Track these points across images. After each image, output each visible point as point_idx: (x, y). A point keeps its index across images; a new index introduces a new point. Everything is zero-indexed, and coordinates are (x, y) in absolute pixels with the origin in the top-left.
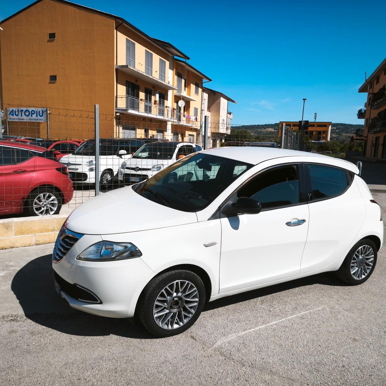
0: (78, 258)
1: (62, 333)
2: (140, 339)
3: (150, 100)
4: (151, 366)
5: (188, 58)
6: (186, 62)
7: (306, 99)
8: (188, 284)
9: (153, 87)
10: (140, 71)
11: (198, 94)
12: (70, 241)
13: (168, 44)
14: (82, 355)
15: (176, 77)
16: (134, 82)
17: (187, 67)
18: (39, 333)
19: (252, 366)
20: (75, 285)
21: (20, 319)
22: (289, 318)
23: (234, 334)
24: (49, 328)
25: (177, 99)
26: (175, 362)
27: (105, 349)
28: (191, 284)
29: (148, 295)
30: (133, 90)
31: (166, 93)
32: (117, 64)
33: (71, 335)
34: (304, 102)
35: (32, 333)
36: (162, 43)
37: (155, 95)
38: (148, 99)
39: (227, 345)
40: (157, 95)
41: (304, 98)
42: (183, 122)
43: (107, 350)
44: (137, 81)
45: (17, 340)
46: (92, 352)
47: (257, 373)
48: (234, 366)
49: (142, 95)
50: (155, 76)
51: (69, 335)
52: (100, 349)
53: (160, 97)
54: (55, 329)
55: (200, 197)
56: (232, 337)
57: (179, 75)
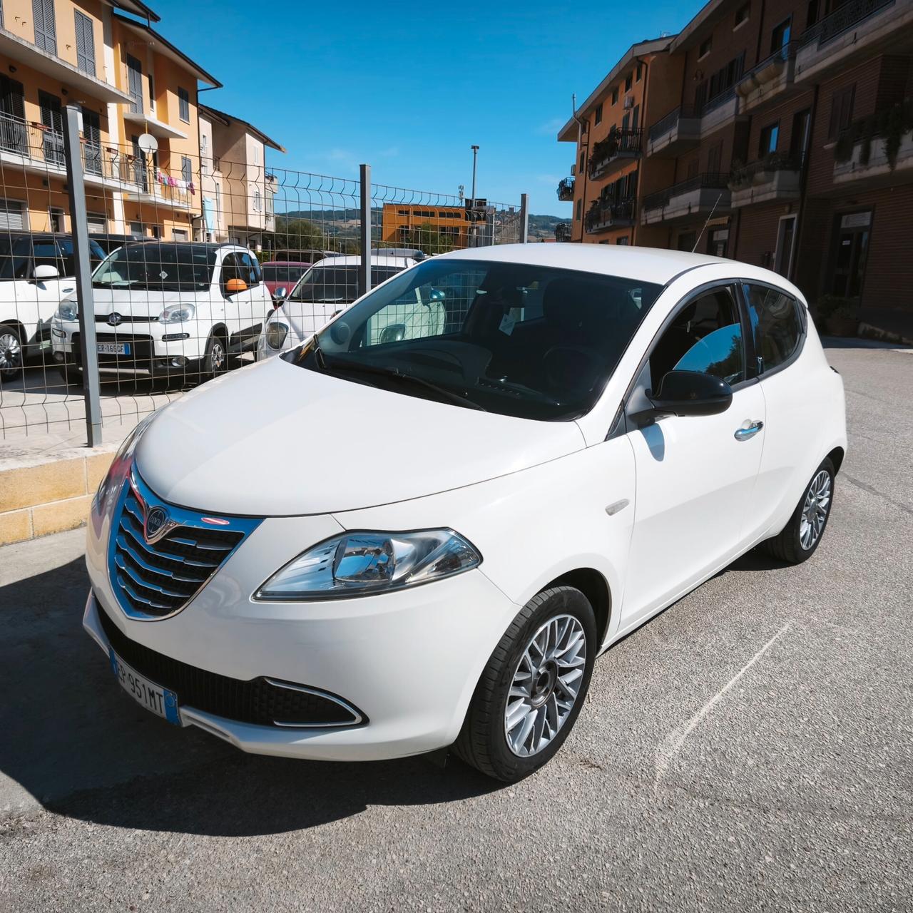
0: (259, 595)
1: (214, 838)
2: (461, 801)
4: (555, 873)
5: (156, 19)
6: (151, 27)
7: (478, 148)
9: (64, 91)
10: (22, 40)
11: (188, 121)
12: (200, 543)
14: (335, 896)
15: (124, 68)
16: (4, 70)
17: (154, 43)
18: (138, 857)
19: (783, 806)
20: (260, 681)
21: (34, 824)
22: (751, 663)
23: (675, 733)
24: (162, 833)
25: (134, 129)
26: (604, 844)
27: (388, 857)
28: (576, 623)
29: (496, 673)
30: (3, 95)
31: (101, 111)
33: (248, 838)
34: (475, 153)
35: (114, 863)
38: (51, 121)
39: (683, 763)
40: (79, 115)
41: (475, 145)
42: (157, 196)
43: (394, 857)
44: (15, 69)
45: (78, 898)
46: (356, 876)
47: (811, 822)
48: (747, 818)
49: (33, 112)
50: (66, 55)
51: (241, 838)
52: (374, 861)
53: (86, 121)
54: (182, 830)
56: (677, 740)
57: (133, 62)
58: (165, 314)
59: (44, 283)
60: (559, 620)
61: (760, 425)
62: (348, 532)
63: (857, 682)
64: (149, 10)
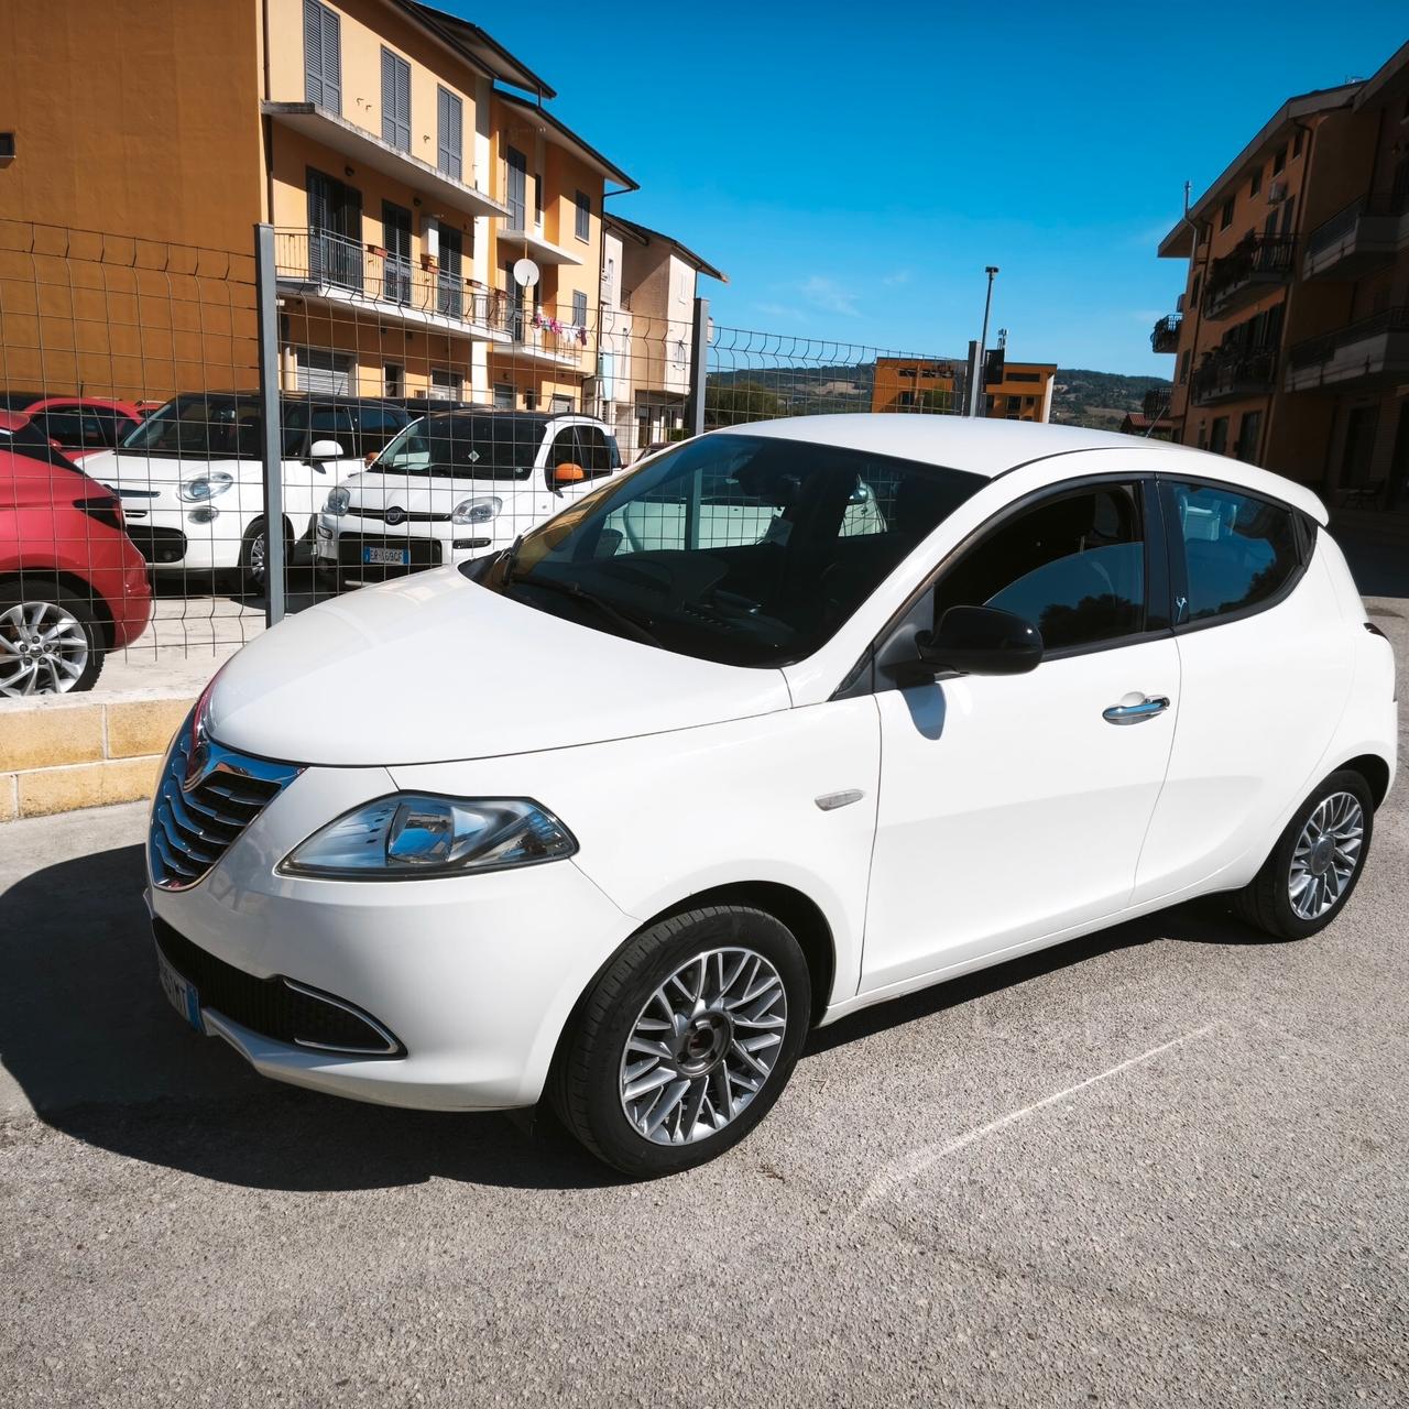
0: (285, 867)
1: (219, 1184)
2: (560, 1192)
3: (406, 251)
4: (636, 1300)
5: (550, 94)
6: (542, 106)
7: (996, 270)
8: (752, 960)
9: (417, 201)
10: (362, 130)
11: (588, 239)
12: (236, 794)
13: (470, 27)
14: (330, 1276)
15: (502, 166)
16: (339, 174)
17: (545, 128)
18: (118, 1189)
19: (1032, 1273)
20: (278, 981)
21: (19, 1133)
22: (1110, 1072)
23: (926, 1150)
24: (159, 1167)
25: (509, 253)
26: (728, 1277)
27: (424, 1243)
28: (763, 963)
29: (602, 1013)
30: (335, 208)
31: (465, 227)
32: (267, 96)
33: (260, 1190)
34: (991, 279)
35: (87, 1193)
36: (452, 27)
37: (422, 233)
38: (396, 245)
39: (912, 1193)
40: (433, 235)
41: (990, 266)
42: (534, 345)
43: (432, 1244)
44: (353, 171)
45: (25, 1224)
46: (370, 1258)
47: (1062, 1302)
48: (964, 1278)
49: (372, 231)
50: (424, 153)
51: (252, 1189)
52: (403, 1245)
53: (442, 242)
54: (185, 1169)
55: (752, 611)
56: (921, 1161)
57: (515, 158)
58: (462, 509)
59: (324, 464)
60: (724, 954)
61: (1163, 703)
62: (402, 792)
63: (1272, 1122)
64: (541, 82)
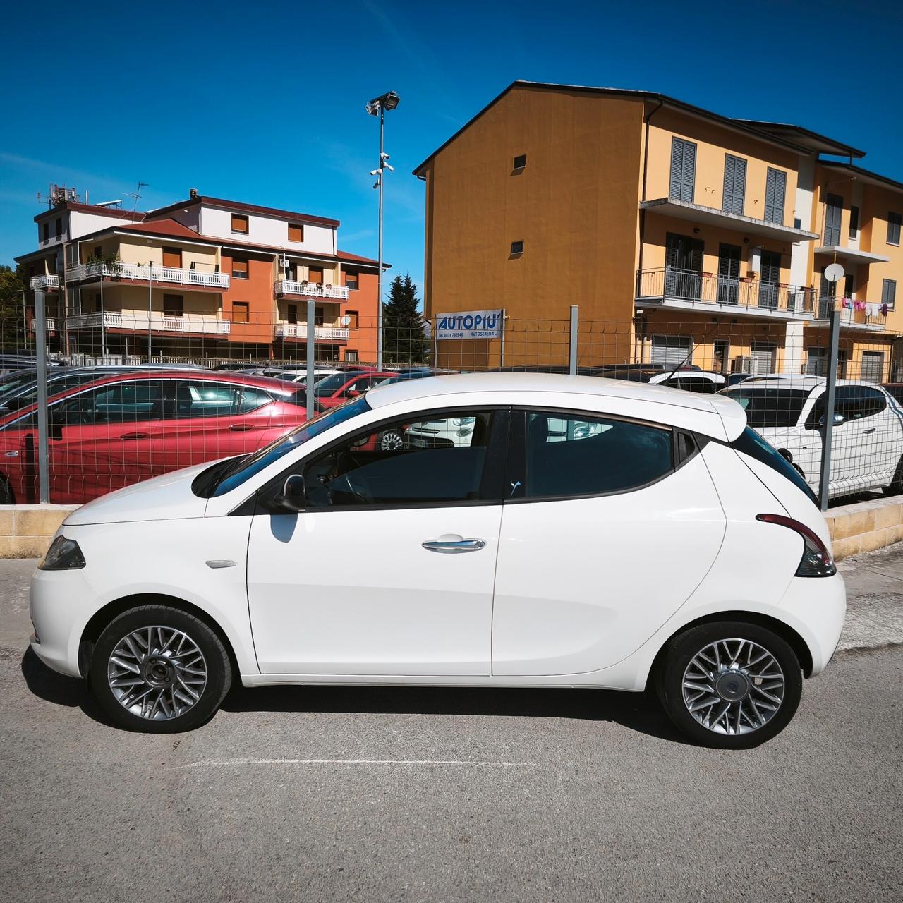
3: (735, 272)
5: (860, 154)
6: (853, 164)
8: (180, 636)
9: (746, 240)
10: (700, 206)
11: (898, 243)
13: (794, 128)
15: (822, 207)
16: (689, 233)
17: (856, 176)
23: (248, 759)
25: (821, 261)
28: (187, 638)
30: (685, 253)
31: (784, 250)
32: (644, 198)
36: (771, 130)
37: (748, 258)
38: (729, 268)
39: (206, 770)
40: (757, 259)
44: (699, 230)
49: (711, 263)
50: (754, 211)
51: (31, 693)
53: (762, 262)
56: (237, 762)
57: (833, 201)
60: (162, 629)
61: (483, 544)
64: (851, 148)
